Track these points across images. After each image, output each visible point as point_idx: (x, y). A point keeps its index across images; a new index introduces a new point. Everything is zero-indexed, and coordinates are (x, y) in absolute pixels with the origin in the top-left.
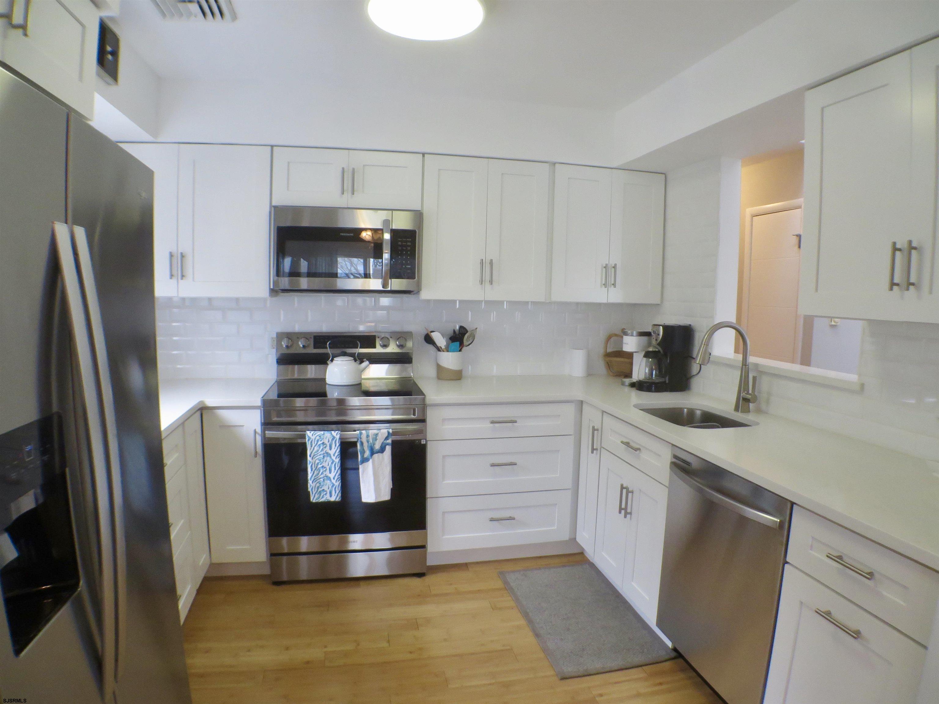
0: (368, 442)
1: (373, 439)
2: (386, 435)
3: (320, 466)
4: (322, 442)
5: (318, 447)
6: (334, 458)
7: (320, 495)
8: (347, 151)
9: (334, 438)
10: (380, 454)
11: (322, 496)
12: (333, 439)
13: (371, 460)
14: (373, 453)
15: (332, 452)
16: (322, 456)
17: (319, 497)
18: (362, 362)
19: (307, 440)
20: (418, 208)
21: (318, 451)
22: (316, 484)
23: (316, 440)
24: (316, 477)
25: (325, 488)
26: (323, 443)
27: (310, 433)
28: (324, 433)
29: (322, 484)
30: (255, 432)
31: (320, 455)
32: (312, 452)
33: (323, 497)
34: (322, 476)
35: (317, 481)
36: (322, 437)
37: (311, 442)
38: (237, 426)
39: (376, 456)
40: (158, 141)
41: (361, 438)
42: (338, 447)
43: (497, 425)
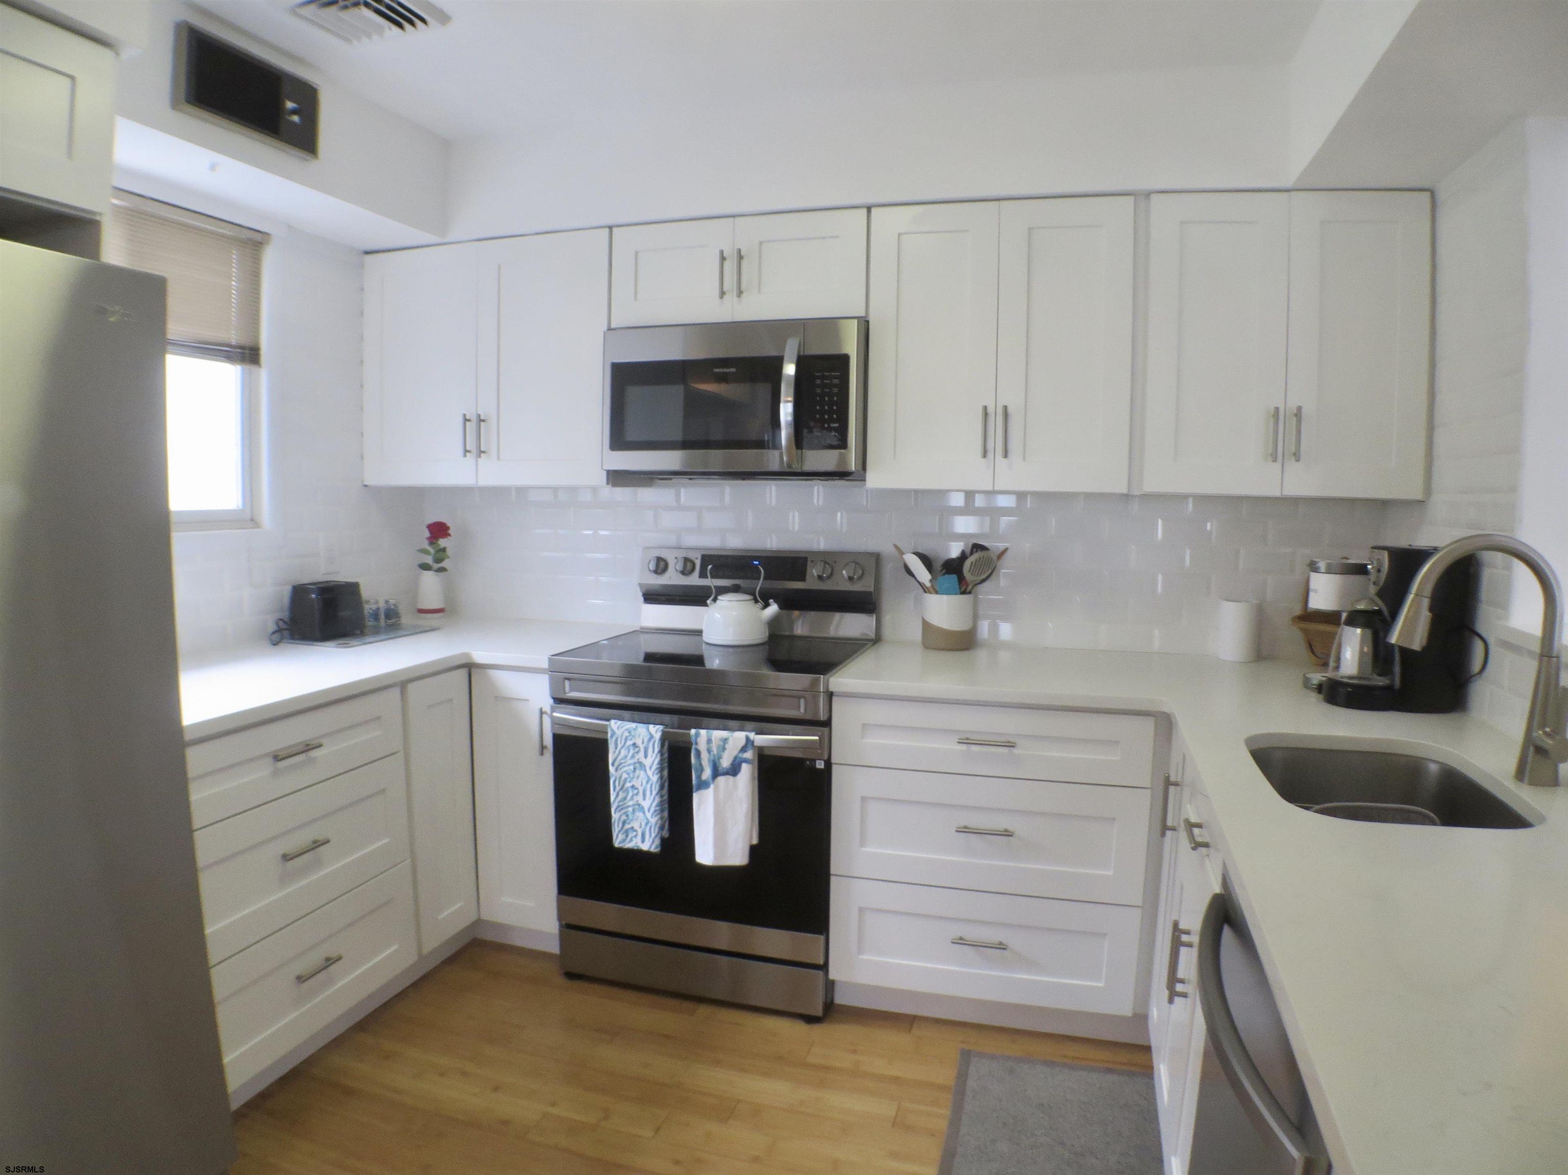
0: (709, 751)
1: (718, 747)
2: (743, 742)
3: (628, 785)
4: (631, 742)
5: (627, 750)
6: (650, 773)
7: (627, 836)
8: (731, 219)
9: (651, 737)
10: (730, 778)
11: (629, 837)
12: (650, 740)
13: (712, 786)
14: (716, 773)
15: (647, 762)
16: (632, 767)
17: (624, 841)
18: (767, 605)
19: (609, 735)
20: (863, 314)
21: (626, 757)
22: (621, 816)
23: (624, 737)
24: (621, 804)
25: (636, 825)
26: (634, 744)
27: (616, 723)
28: (636, 727)
29: (630, 817)
30: (542, 713)
31: (629, 765)
32: (617, 757)
33: (631, 840)
34: (631, 803)
35: (623, 811)
36: (632, 733)
37: (616, 740)
38: (518, 699)
39: (721, 780)
40: (446, 241)
41: (696, 744)
42: (656, 755)
43: (975, 748)
